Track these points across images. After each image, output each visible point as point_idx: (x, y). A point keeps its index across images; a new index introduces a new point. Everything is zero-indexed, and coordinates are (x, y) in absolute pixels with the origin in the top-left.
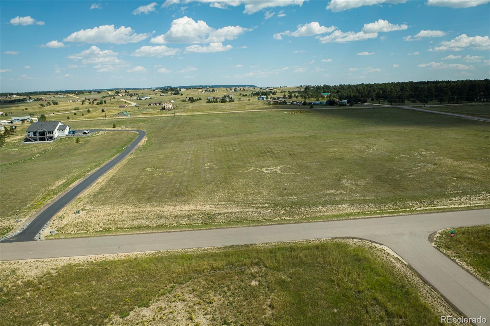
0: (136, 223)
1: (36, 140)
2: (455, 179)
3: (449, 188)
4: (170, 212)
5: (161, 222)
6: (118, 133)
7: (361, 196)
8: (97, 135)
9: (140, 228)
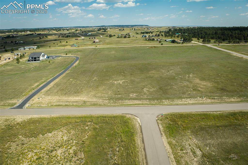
0: (58, 103)
1: (32, 61)
2: (192, 90)
3: (186, 95)
4: (71, 100)
5: (67, 104)
6: (67, 58)
7: (146, 96)
8: (58, 59)
9: (59, 105)
